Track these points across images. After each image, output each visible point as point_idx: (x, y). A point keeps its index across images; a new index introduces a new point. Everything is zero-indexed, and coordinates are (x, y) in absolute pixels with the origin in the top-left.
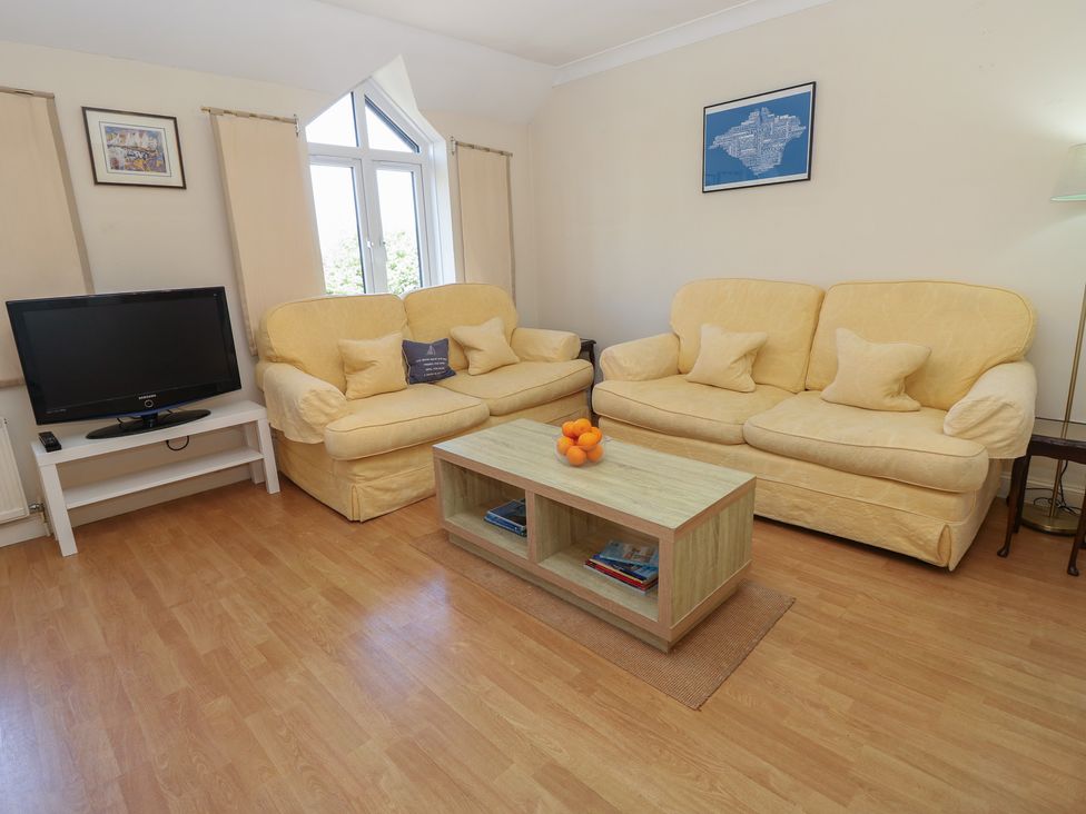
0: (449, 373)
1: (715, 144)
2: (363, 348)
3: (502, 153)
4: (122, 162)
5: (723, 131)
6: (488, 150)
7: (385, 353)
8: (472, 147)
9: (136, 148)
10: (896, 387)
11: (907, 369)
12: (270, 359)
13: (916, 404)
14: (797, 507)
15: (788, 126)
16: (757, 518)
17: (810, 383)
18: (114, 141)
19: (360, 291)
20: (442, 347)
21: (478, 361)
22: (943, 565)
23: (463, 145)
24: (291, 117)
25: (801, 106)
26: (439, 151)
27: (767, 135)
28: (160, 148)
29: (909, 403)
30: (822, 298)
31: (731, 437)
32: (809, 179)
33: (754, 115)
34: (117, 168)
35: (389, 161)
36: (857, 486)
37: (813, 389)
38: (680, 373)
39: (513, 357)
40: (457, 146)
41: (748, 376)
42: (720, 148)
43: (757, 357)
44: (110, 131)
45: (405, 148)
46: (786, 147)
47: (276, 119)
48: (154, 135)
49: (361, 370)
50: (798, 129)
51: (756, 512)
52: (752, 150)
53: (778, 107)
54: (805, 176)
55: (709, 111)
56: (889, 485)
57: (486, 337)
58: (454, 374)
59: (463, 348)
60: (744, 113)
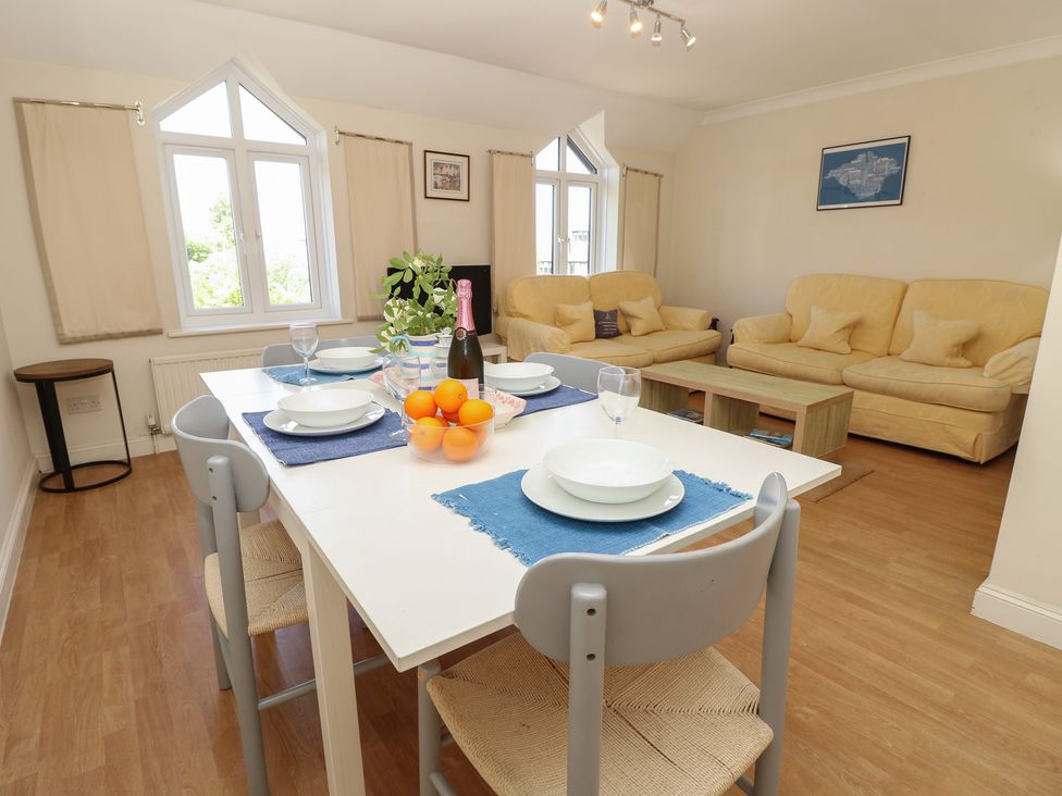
0: (618, 334)
1: (830, 176)
2: (569, 310)
3: (656, 175)
4: (440, 184)
5: (837, 166)
6: (646, 173)
7: (583, 314)
8: (636, 171)
9: (447, 175)
10: (955, 350)
11: (963, 337)
12: (510, 315)
13: (969, 363)
14: (878, 426)
15: (888, 165)
16: (851, 436)
17: (891, 351)
18: (437, 172)
19: (549, 273)
20: (614, 314)
21: (638, 327)
22: (976, 461)
23: (631, 170)
24: (529, 153)
25: (899, 152)
26: (612, 173)
27: (871, 171)
28: (459, 175)
29: (963, 362)
30: (906, 289)
31: (833, 380)
32: (901, 204)
33: (862, 157)
34: (436, 188)
35: (576, 180)
36: (921, 410)
37: (894, 354)
38: (790, 341)
39: (661, 326)
40: (628, 171)
41: (846, 343)
42: (833, 178)
43: (853, 329)
44: (436, 165)
45: (584, 171)
46: (885, 180)
47: (522, 155)
48: (457, 167)
49: (570, 324)
50: (895, 169)
51: (850, 431)
52: (858, 181)
53: (880, 152)
54: (898, 202)
55: (826, 152)
56: (943, 408)
57: (643, 310)
58: (621, 334)
59: (627, 315)
60: (853, 155)
